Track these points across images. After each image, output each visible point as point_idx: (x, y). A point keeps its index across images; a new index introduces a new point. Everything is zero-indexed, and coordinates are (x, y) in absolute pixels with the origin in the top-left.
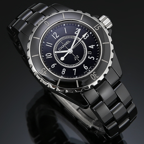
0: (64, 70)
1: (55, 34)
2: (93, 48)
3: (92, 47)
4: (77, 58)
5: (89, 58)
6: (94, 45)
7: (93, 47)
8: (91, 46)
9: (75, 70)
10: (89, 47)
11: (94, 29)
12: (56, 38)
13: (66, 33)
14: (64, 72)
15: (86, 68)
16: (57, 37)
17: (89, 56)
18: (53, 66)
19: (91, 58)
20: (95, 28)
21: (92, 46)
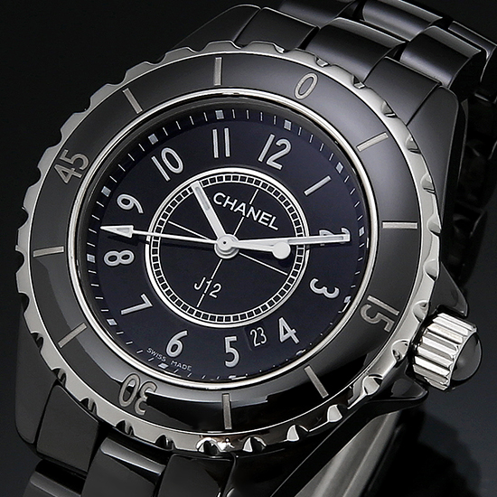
0: (126, 257)
1: (284, 146)
2: (283, 338)
3: (285, 332)
4: (209, 291)
5: (228, 340)
6: (296, 341)
7: (287, 336)
8: (288, 328)
9: (148, 304)
10: (281, 319)
11: (364, 301)
12: (266, 158)
13: (307, 193)
14: (120, 260)
15: (175, 348)
16: (270, 162)
17: (234, 338)
18: (126, 202)
19: (229, 349)
20: (370, 303)
21: (292, 333)
